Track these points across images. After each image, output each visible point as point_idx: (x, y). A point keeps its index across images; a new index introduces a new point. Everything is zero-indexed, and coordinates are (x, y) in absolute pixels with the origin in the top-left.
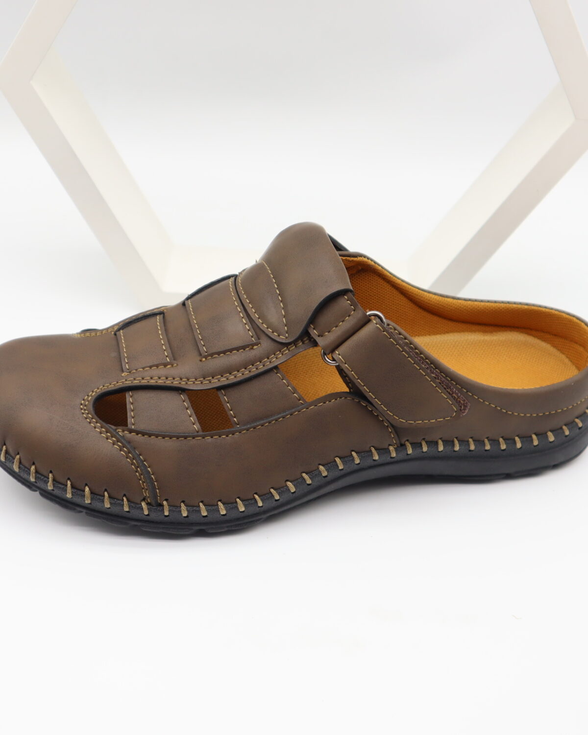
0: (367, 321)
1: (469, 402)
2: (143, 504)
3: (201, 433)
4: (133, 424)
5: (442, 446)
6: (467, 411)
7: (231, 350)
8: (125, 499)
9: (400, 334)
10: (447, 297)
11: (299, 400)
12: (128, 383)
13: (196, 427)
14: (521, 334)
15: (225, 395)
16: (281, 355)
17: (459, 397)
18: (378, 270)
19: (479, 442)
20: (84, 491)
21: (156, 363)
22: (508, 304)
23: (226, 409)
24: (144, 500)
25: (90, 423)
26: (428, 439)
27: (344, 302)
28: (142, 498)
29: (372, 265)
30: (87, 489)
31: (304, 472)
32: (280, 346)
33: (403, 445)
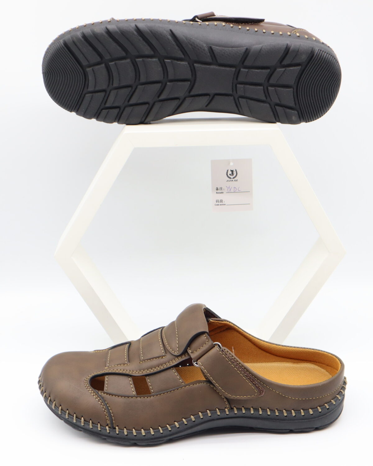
0: (213, 346)
1: (264, 389)
2: (107, 428)
3: (136, 395)
4: (106, 390)
5: (253, 411)
6: (264, 393)
7: (153, 358)
8: (99, 424)
9: (230, 354)
10: (273, 344)
11: (182, 383)
12: (107, 371)
13: (134, 393)
14: (312, 365)
15: (148, 379)
16: (174, 361)
17: (259, 386)
18: (236, 328)
19: (272, 411)
20: (81, 419)
21: (120, 363)
22: (304, 349)
23: (149, 385)
24: (107, 425)
25: (87, 388)
26: (245, 406)
27: (204, 338)
28: (106, 424)
29: (232, 326)
30: (82, 418)
31: (183, 418)
32: (174, 357)
33: (232, 409)
